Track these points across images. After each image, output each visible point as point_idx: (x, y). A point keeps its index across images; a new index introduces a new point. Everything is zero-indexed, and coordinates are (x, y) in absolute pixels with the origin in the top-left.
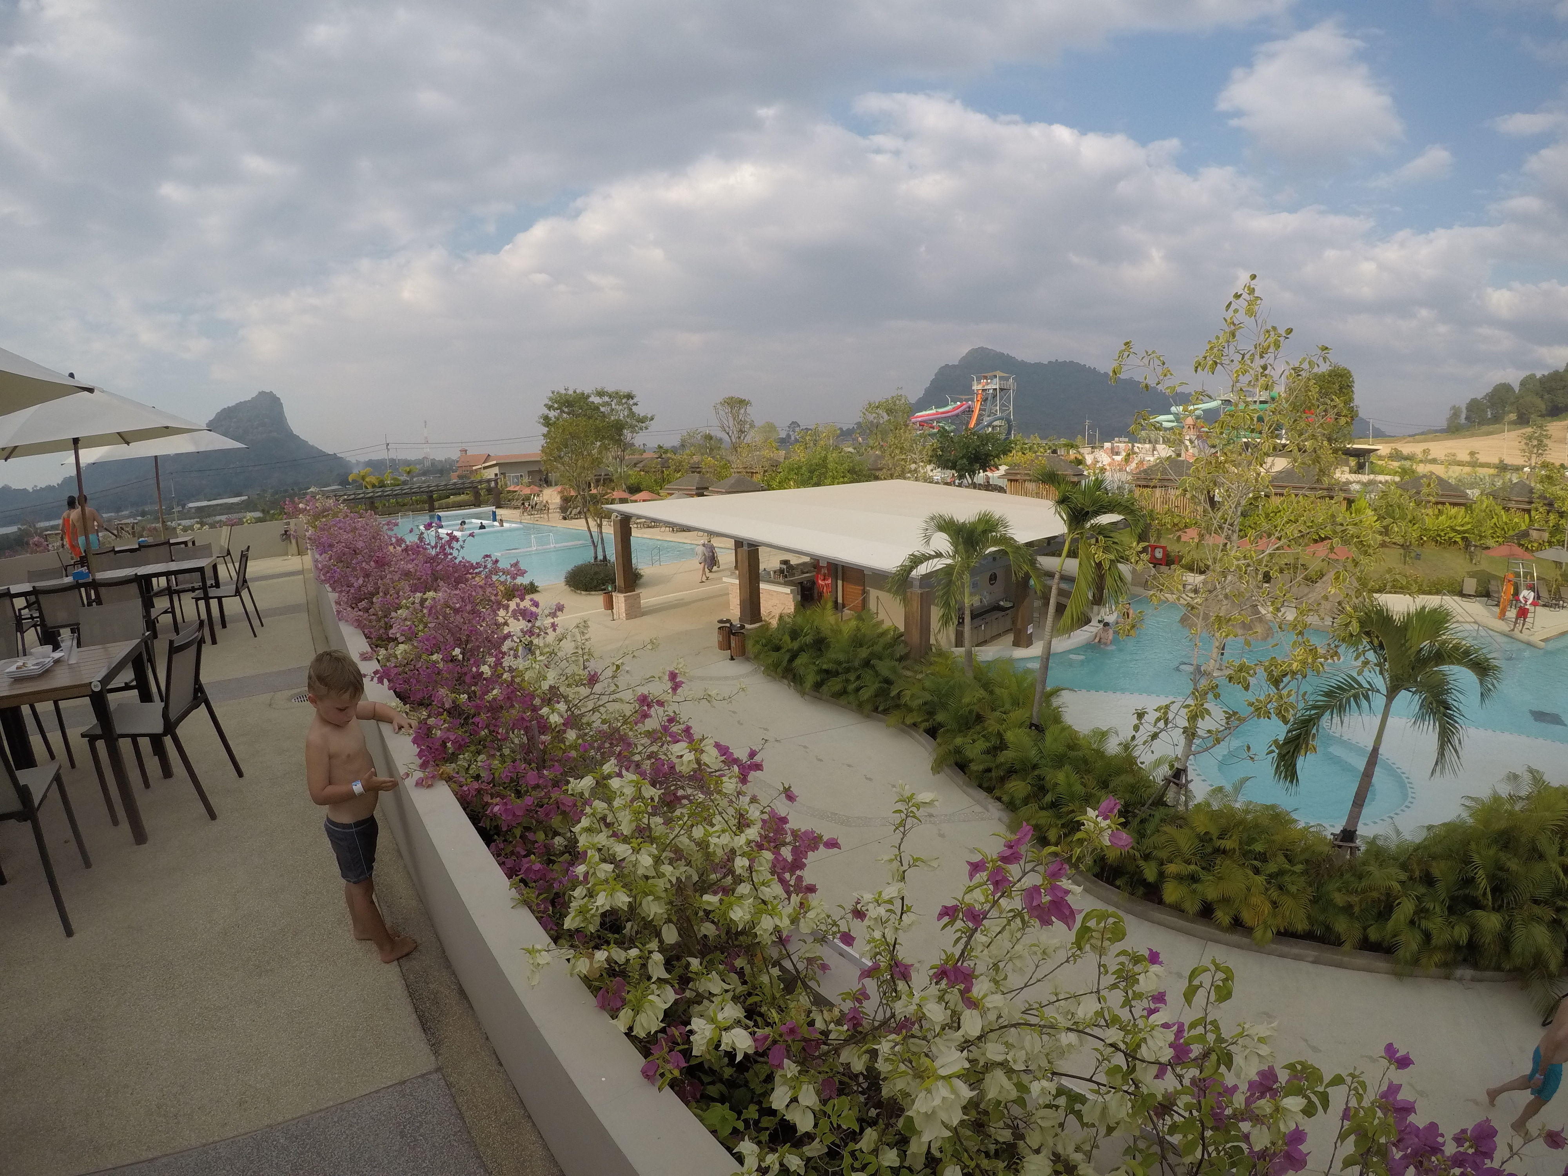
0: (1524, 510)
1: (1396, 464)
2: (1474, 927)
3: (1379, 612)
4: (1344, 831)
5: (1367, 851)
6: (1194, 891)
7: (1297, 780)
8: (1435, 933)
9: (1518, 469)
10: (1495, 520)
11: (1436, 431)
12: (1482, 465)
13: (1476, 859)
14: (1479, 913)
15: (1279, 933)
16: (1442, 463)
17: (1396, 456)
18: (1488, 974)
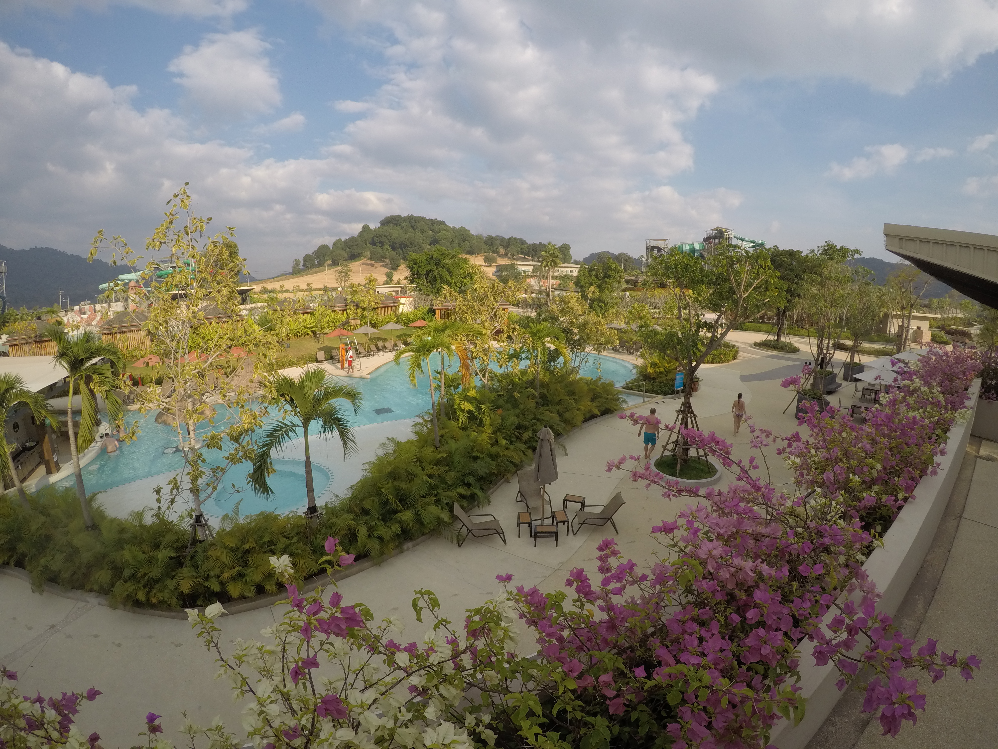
0: (343, 310)
1: (265, 296)
2: (400, 522)
3: (285, 380)
4: (309, 508)
5: (326, 513)
6: (246, 582)
7: (272, 492)
8: (384, 535)
9: (335, 289)
10: (328, 318)
11: (286, 274)
12: (315, 290)
13: (384, 491)
14: (399, 515)
15: (306, 579)
16: (292, 291)
17: (265, 291)
18: (419, 540)
